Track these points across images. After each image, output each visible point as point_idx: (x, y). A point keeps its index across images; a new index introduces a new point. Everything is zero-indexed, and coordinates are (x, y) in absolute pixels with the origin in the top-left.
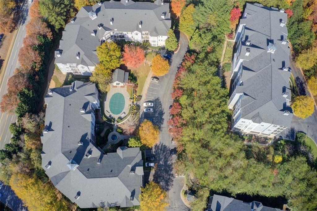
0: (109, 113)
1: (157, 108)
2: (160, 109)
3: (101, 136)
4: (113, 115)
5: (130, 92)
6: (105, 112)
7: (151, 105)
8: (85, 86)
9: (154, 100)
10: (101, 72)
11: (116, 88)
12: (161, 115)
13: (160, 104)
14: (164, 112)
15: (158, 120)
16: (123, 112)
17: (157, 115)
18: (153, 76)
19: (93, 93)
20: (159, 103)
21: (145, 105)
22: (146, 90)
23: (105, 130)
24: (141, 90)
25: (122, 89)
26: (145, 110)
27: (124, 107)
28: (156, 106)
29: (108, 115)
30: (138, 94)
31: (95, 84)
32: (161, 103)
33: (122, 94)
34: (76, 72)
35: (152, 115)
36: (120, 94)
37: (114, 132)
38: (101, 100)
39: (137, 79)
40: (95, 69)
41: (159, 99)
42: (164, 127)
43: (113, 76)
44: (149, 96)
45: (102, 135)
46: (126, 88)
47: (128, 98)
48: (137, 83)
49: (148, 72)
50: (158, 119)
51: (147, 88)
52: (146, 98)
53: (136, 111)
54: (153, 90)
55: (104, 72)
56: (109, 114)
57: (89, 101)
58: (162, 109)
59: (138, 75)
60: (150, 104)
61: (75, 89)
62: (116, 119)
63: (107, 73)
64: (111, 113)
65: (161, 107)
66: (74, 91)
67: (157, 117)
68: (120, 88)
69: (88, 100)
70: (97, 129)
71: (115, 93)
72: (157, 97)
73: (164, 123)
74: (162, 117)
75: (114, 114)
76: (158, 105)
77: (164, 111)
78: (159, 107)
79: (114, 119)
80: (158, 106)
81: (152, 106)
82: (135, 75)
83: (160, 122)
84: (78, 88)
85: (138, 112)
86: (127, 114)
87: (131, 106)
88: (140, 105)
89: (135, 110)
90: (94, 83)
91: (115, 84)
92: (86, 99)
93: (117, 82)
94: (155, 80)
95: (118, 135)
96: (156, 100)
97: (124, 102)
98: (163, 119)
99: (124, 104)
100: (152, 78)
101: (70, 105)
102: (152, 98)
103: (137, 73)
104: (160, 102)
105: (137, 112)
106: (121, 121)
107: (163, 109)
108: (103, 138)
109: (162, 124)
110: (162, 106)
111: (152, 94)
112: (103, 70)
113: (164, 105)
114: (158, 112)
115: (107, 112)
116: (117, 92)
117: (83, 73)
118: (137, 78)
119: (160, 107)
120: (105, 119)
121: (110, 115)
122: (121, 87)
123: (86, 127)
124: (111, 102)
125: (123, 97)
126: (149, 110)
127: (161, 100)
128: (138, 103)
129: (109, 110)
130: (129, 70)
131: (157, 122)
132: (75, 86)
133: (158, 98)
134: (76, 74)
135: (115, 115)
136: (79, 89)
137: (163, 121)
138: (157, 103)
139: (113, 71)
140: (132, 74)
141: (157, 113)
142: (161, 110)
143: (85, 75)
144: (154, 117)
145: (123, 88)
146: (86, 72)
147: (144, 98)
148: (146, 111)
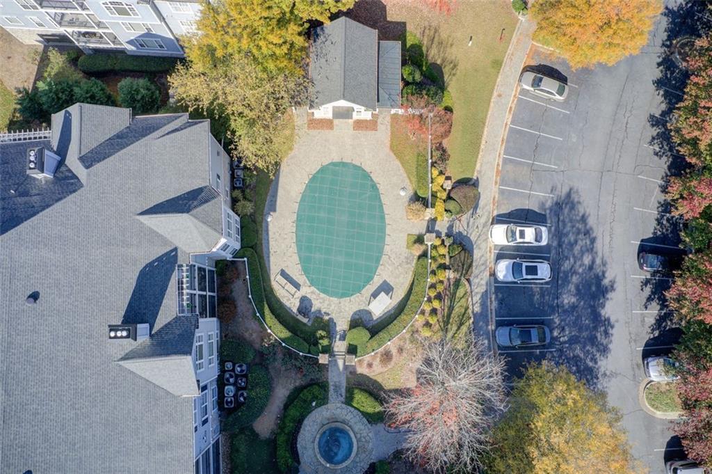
0: (297, 286)
1: (567, 258)
2: (587, 260)
3: (255, 435)
4: (323, 303)
5: (411, 158)
6: (272, 278)
7: (538, 237)
8: (144, 141)
9: (549, 204)
10: (245, 43)
11: (326, 133)
12: (594, 297)
13: (587, 233)
14: (613, 283)
15: (580, 330)
16: (377, 281)
17: (573, 300)
18: (534, 63)
19: (200, 190)
20: (580, 226)
21: (499, 236)
22: (500, 149)
23: (281, 392)
24: (474, 146)
25: (366, 137)
26: (503, 270)
27: (381, 251)
28: (560, 245)
29: (290, 299)
30: (456, 173)
31: (206, 124)
32: (591, 222)
33: (368, 170)
34: (85, 34)
35: (542, 295)
36: (356, 167)
37: (333, 409)
38: (249, 208)
39: (446, 77)
40: (201, 24)
41: (575, 197)
42: (614, 375)
43: (312, 60)
44: (516, 184)
45: (265, 424)
46: (384, 133)
47: (402, 193)
48: (447, 102)
49: (504, 35)
50: (576, 324)
51: (503, 133)
52: (502, 192)
53: (451, 274)
54: (537, 148)
55: (262, 43)
56: (299, 294)
57: (176, 249)
58: (598, 261)
59: (453, 53)
60: (530, 233)
61: (73, 162)
62: (342, 325)
63: (285, 49)
64: (306, 290)
65: (591, 250)
66: (66, 183)
67: (574, 307)
68: (351, 131)
69: (165, 241)
70: (230, 390)
71: (326, 162)
72: (565, 190)
73: (611, 346)
74: (603, 312)
75: (324, 292)
76: (572, 238)
77: (609, 276)
78: (577, 249)
79: (328, 327)
80: (572, 245)
81: (544, 242)
82: (434, 55)
83: (592, 340)
84: (89, 160)
85: (464, 281)
86: (399, 294)
87: (422, 248)
88: (473, 238)
89: (444, 267)
90: (197, 115)
91: (324, 112)
92: (153, 235)
93: (343, 103)
94: (549, 84)
95: (359, 429)
96: (558, 206)
97: (383, 218)
98: (607, 323)
99: (382, 229)
100: (530, 76)
101: (35, 296)
102: (536, 197)
103: (440, 43)
104: (584, 219)
105: (457, 283)
106: (374, 342)
107: (604, 264)
108: (272, 443)
109: (604, 350)
110: (593, 241)
111: (533, 169)
112: (254, 32)
113: (607, 239)
114: (575, 279)
115: (284, 281)
116: (337, 160)
117: (130, 42)
118: (446, 71)
119: (582, 253)
120: (277, 331)
121: (304, 300)
122: (360, 125)
123: (161, 447)
124: (304, 220)
125: (374, 187)
126: (532, 270)
127: (588, 204)
128: (459, 227)
129: (296, 273)
130: (398, 23)
131: (573, 341)
132: (69, 140)
133: (569, 195)
134: (92, 45)
135: (335, 300)
136: (98, 167)
137: (606, 333)
138: (568, 228)
139: (313, 29)
140: (412, 46)
141: (572, 287)
142: (591, 268)
143: (144, 52)
144: (554, 309)
145: (370, 133)
146: (148, 34)
147: (490, 196)
148: (511, 279)
